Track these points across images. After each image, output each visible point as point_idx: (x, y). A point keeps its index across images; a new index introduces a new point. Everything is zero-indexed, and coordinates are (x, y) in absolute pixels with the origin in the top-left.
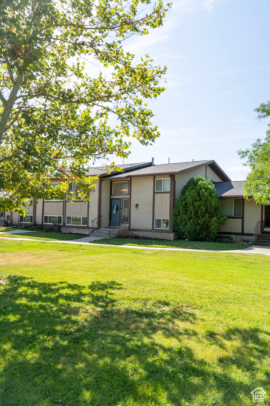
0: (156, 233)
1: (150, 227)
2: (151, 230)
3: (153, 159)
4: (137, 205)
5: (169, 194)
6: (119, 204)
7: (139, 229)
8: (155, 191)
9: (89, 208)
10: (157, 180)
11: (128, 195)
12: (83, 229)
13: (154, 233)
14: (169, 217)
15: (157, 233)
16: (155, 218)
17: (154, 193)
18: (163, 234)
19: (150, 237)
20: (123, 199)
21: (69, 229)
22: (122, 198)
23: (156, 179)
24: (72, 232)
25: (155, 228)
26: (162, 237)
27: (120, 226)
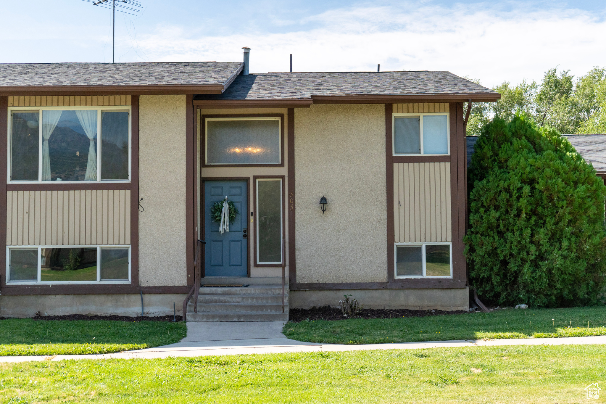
0: (402, 293)
1: (382, 276)
2: (382, 284)
3: (247, 54)
4: (324, 201)
5: (448, 164)
6: (242, 198)
7: (334, 284)
8: (394, 155)
9: (141, 215)
10: (396, 118)
11: (282, 165)
12: (110, 298)
13: (394, 292)
14: (450, 238)
15: (407, 292)
16: (396, 244)
17: (391, 160)
18: (428, 293)
19: (380, 308)
20: (258, 180)
21: (31, 299)
22: (255, 177)
23: (394, 115)
24: (47, 313)
25: (396, 277)
26: (426, 303)
27: (248, 275)
